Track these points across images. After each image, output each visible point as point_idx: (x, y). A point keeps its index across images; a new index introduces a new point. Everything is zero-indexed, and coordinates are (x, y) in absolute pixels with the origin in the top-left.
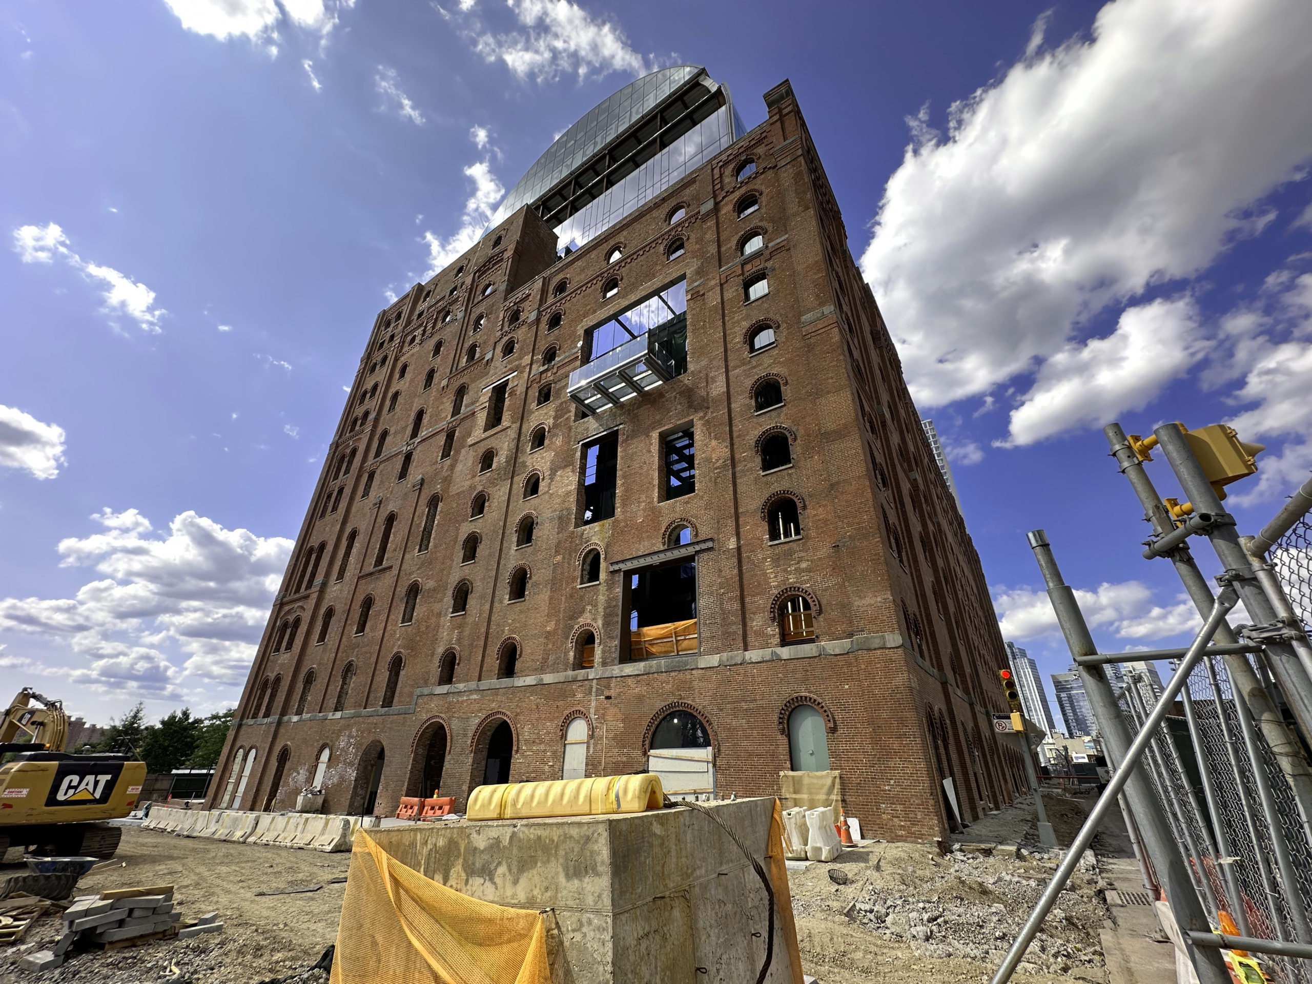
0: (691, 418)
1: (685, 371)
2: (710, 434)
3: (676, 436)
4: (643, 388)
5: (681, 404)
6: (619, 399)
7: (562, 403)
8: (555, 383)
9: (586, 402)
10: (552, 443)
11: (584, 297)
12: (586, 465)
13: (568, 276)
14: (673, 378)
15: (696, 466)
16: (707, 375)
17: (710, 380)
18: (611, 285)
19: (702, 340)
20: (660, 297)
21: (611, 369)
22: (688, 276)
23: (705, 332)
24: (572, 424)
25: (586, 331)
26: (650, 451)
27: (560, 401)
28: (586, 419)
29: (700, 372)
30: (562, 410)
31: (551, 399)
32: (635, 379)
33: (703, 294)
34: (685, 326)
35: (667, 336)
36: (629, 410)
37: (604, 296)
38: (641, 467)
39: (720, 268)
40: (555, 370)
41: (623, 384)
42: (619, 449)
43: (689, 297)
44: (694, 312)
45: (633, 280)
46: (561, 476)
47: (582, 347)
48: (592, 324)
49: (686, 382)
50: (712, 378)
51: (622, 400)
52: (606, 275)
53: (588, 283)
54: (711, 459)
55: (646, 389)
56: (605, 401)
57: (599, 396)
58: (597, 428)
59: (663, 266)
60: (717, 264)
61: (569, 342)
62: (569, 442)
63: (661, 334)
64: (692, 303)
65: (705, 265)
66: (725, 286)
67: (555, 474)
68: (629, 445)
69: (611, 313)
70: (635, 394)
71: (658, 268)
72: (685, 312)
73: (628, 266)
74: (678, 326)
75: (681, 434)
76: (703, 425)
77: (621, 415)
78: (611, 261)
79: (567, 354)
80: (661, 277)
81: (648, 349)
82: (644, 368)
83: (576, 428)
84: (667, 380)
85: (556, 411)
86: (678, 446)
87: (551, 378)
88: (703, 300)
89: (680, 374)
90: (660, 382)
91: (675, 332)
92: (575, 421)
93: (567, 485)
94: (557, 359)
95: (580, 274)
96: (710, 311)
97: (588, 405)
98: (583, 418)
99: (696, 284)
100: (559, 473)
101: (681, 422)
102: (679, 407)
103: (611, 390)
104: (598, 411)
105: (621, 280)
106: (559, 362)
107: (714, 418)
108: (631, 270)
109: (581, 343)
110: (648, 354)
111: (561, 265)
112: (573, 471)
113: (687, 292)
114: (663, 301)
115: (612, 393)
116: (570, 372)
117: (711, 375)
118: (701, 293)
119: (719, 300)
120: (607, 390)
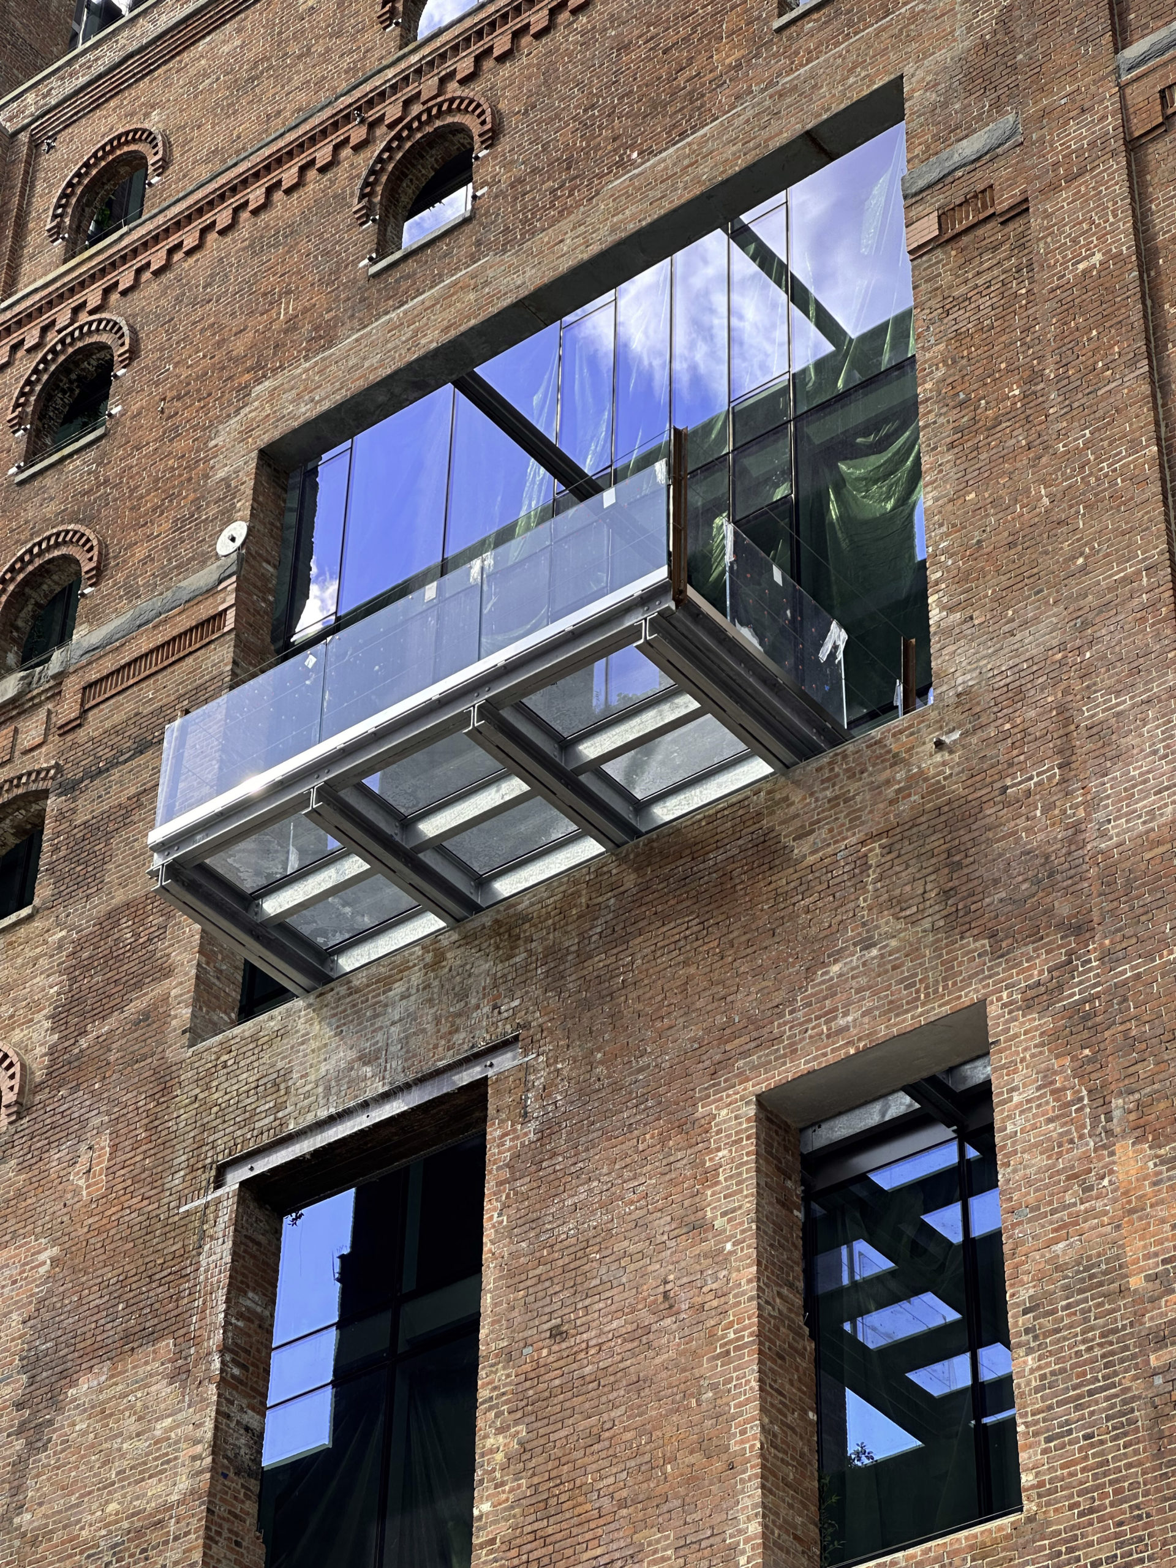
0: (970, 996)
1: (919, 691)
2: (1101, 1098)
3: (871, 1117)
4: (642, 807)
5: (896, 904)
6: (483, 882)
7: (112, 917)
8: (70, 788)
9: (272, 906)
10: (40, 1183)
11: (255, 247)
12: (267, 1330)
13: (154, 122)
14: (836, 738)
15: (1016, 1322)
16: (1065, 715)
17: (1083, 745)
18: (426, 171)
19: (1020, 494)
20: (742, 236)
21: (434, 692)
22: (916, 97)
23: (1039, 446)
24: (177, 1051)
25: (269, 457)
26: (699, 1227)
27: (99, 905)
28: (270, 1020)
29: (1017, 695)
30: (112, 959)
31: (43, 891)
32: (590, 749)
33: (1021, 209)
34: (908, 412)
35: (796, 470)
36: (553, 953)
37: (386, 241)
38: (641, 1336)
39: (1121, 38)
40: (68, 708)
41: (515, 787)
42: (493, 1217)
43: (928, 228)
44: (964, 318)
45: (565, 136)
46: (101, 1412)
47: (247, 555)
48: (306, 411)
49: (930, 762)
50: (1096, 731)
51: (505, 887)
52: (392, 110)
53: (278, 161)
54: (1118, 1269)
55: (665, 812)
56: (395, 896)
57: (355, 865)
58: (345, 1077)
59: (758, 45)
60: (1102, 23)
61: (162, 527)
62: (156, 1181)
63: (756, 464)
64: (946, 260)
65: (1023, 30)
66: (1157, 151)
67: (55, 1401)
68: (555, 1186)
69: (432, 339)
70: (590, 848)
71: (726, 56)
72: (903, 321)
73: (531, 51)
74: (858, 412)
75: (901, 1104)
76: (1053, 1039)
77: (499, 987)
78: (424, 29)
79: (146, 605)
80: (747, 110)
81: (674, 560)
82: (652, 678)
83: (205, 1081)
84: (805, 751)
85: (75, 971)
86: (886, 1181)
87: (43, 760)
88: (1022, 244)
89: (886, 710)
90: (758, 769)
91: (846, 449)
92: (195, 1034)
93: (142, 1471)
94: (83, 636)
95: (230, 110)
96: (1067, 310)
97: (281, 924)
98: (248, 1010)
99: (969, 147)
100: (84, 1388)
101: (908, 1021)
102: (886, 923)
103: (430, 828)
104: (348, 962)
105: (492, 137)
106: (95, 652)
107: (1120, 993)
108: (549, 77)
109: (239, 529)
110: (672, 587)
111: (109, 56)
112: (180, 1374)
113: (913, 197)
114: (764, 258)
115: (438, 844)
116: (164, 715)
117: (1086, 714)
118: (1004, 201)
119: (1124, 243)
120: (408, 823)
